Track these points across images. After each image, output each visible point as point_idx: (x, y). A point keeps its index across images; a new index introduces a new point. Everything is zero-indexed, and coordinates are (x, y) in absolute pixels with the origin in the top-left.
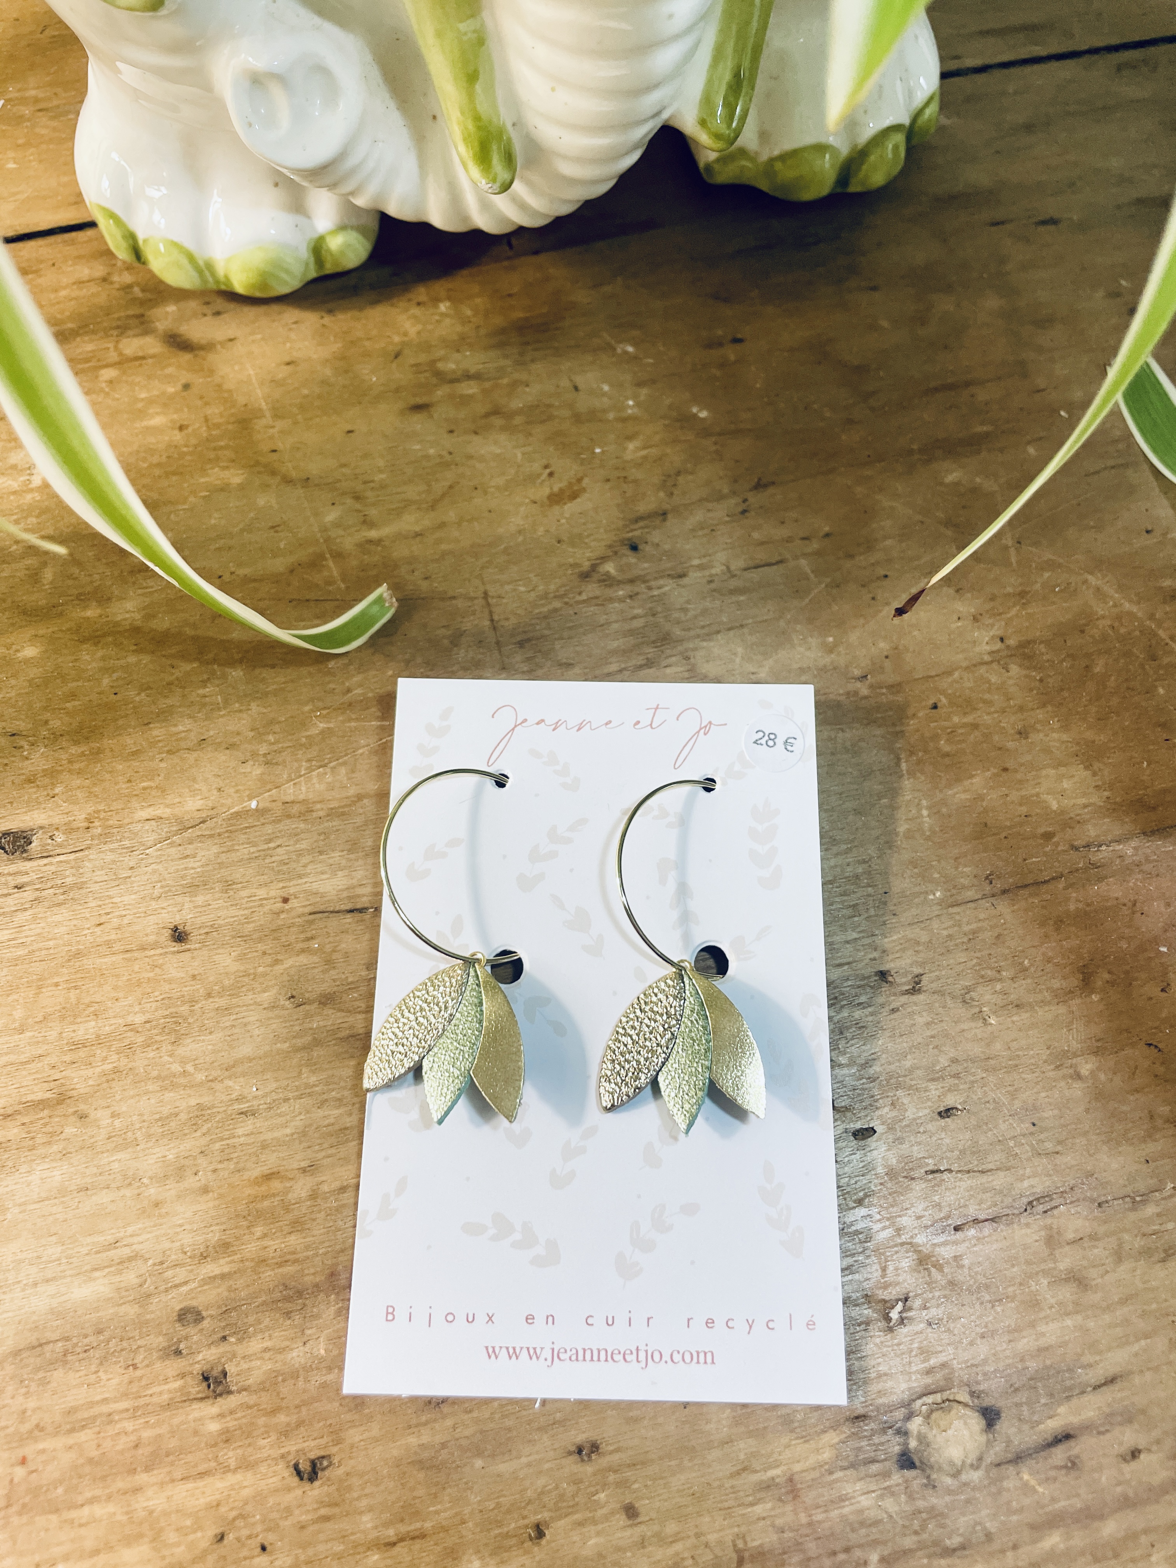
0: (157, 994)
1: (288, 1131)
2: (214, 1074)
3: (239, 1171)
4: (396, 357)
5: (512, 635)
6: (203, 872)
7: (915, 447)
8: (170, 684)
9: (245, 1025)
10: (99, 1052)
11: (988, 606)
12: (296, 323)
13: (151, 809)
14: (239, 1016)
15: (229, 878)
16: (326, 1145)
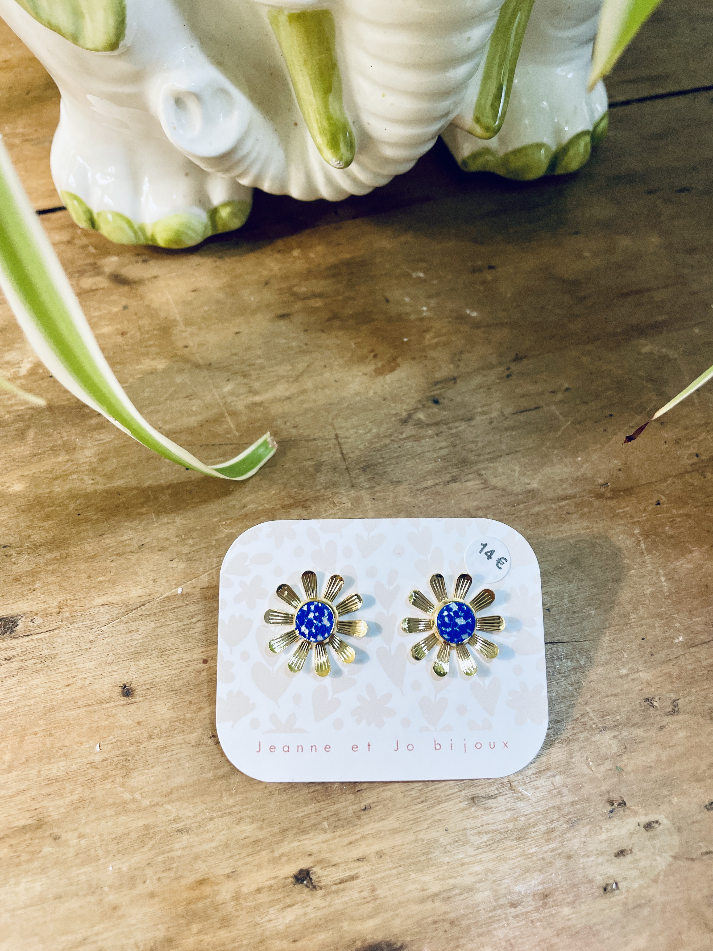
0: (111, 738)
1: (214, 844)
2: (156, 800)
3: (177, 879)
4: (267, 284)
5: (357, 464)
6: (143, 642)
7: (619, 330)
8: (117, 506)
9: (178, 760)
10: (68, 785)
11: (684, 433)
12: (197, 265)
13: (105, 597)
14: (174, 753)
15: (163, 647)
16: (244, 855)
